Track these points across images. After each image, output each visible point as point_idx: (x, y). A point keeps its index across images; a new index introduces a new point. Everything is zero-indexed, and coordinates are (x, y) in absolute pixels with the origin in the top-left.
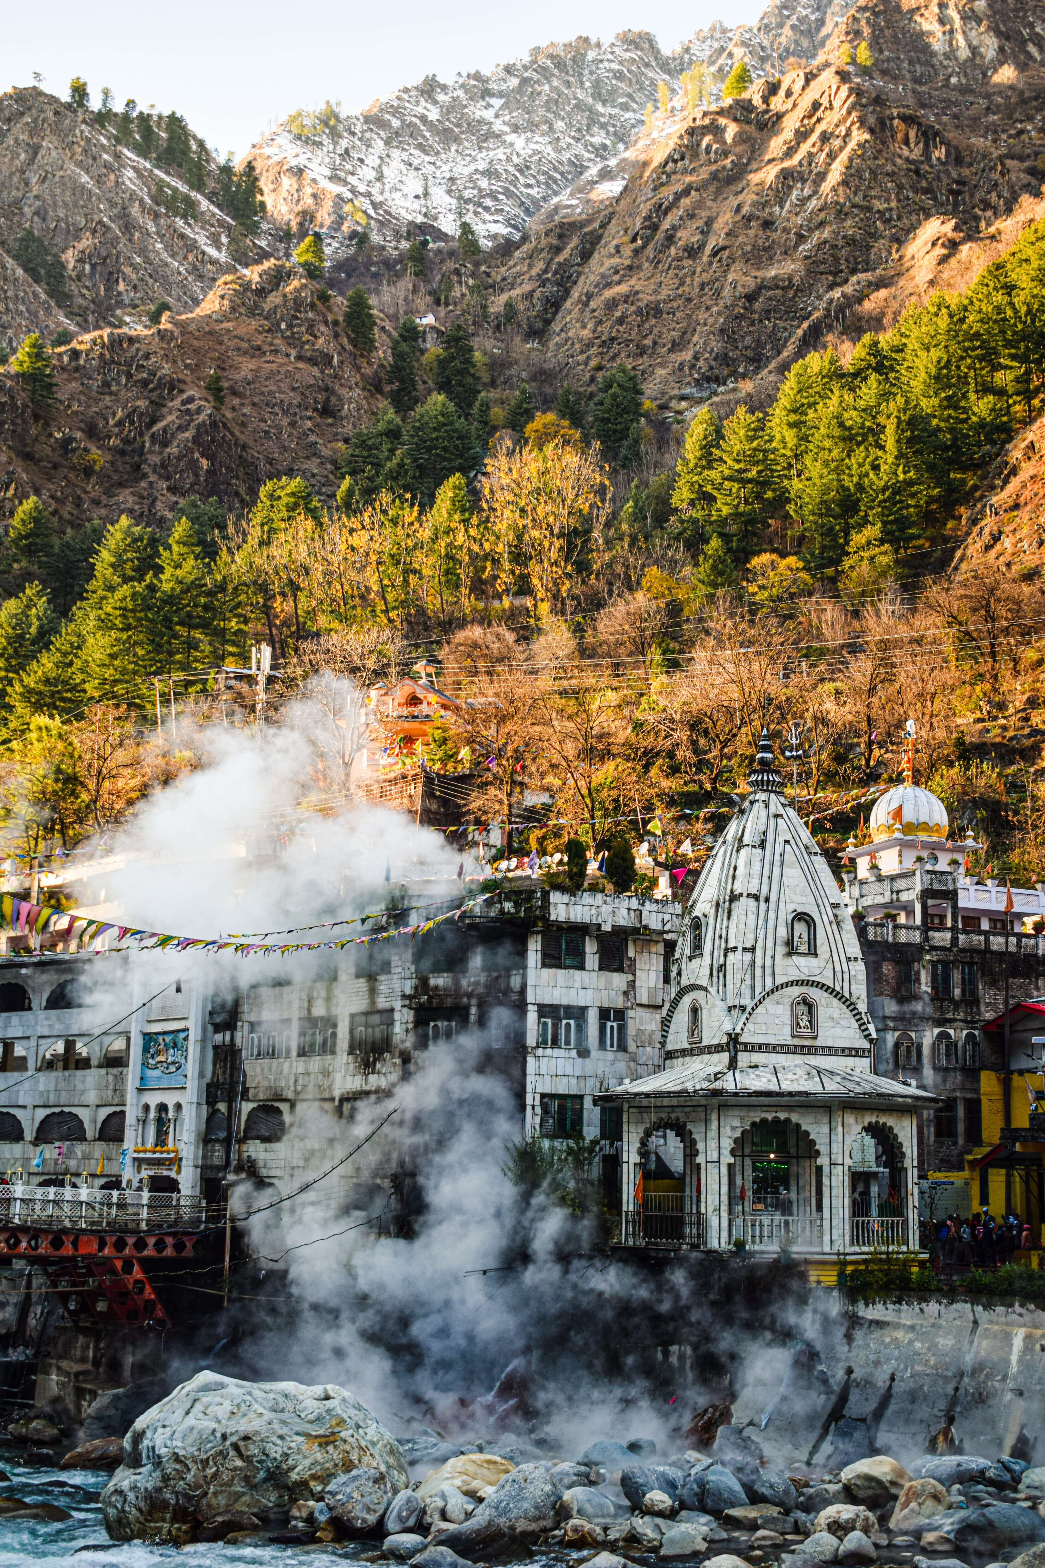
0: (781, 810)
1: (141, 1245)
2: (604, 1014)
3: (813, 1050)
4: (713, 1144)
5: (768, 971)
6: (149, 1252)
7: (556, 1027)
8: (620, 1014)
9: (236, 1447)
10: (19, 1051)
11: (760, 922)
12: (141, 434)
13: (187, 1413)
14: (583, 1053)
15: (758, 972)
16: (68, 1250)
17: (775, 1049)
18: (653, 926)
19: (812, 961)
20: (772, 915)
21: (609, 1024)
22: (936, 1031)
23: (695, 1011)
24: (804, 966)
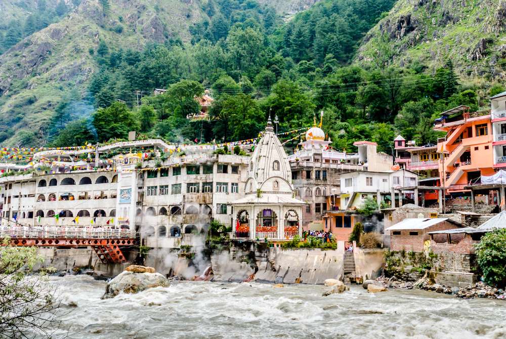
0: (273, 136)
1: (118, 242)
2: (233, 184)
3: (278, 193)
4: (252, 215)
5: (267, 174)
6: (121, 244)
7: (220, 188)
8: (237, 184)
9: (131, 287)
10: (89, 194)
11: (266, 163)
12: (135, 21)
13: (120, 280)
14: (227, 193)
15: (265, 174)
16: (99, 244)
17: (269, 192)
18: (245, 163)
19: (278, 171)
20: (269, 161)
21: (234, 186)
22: (316, 187)
23: (251, 184)
24: (277, 173)
